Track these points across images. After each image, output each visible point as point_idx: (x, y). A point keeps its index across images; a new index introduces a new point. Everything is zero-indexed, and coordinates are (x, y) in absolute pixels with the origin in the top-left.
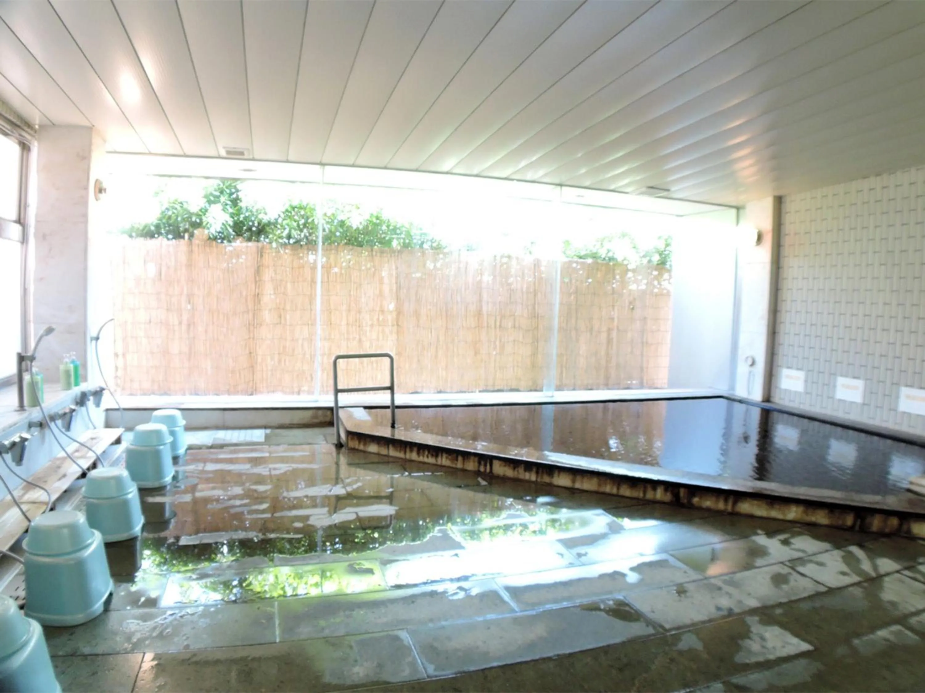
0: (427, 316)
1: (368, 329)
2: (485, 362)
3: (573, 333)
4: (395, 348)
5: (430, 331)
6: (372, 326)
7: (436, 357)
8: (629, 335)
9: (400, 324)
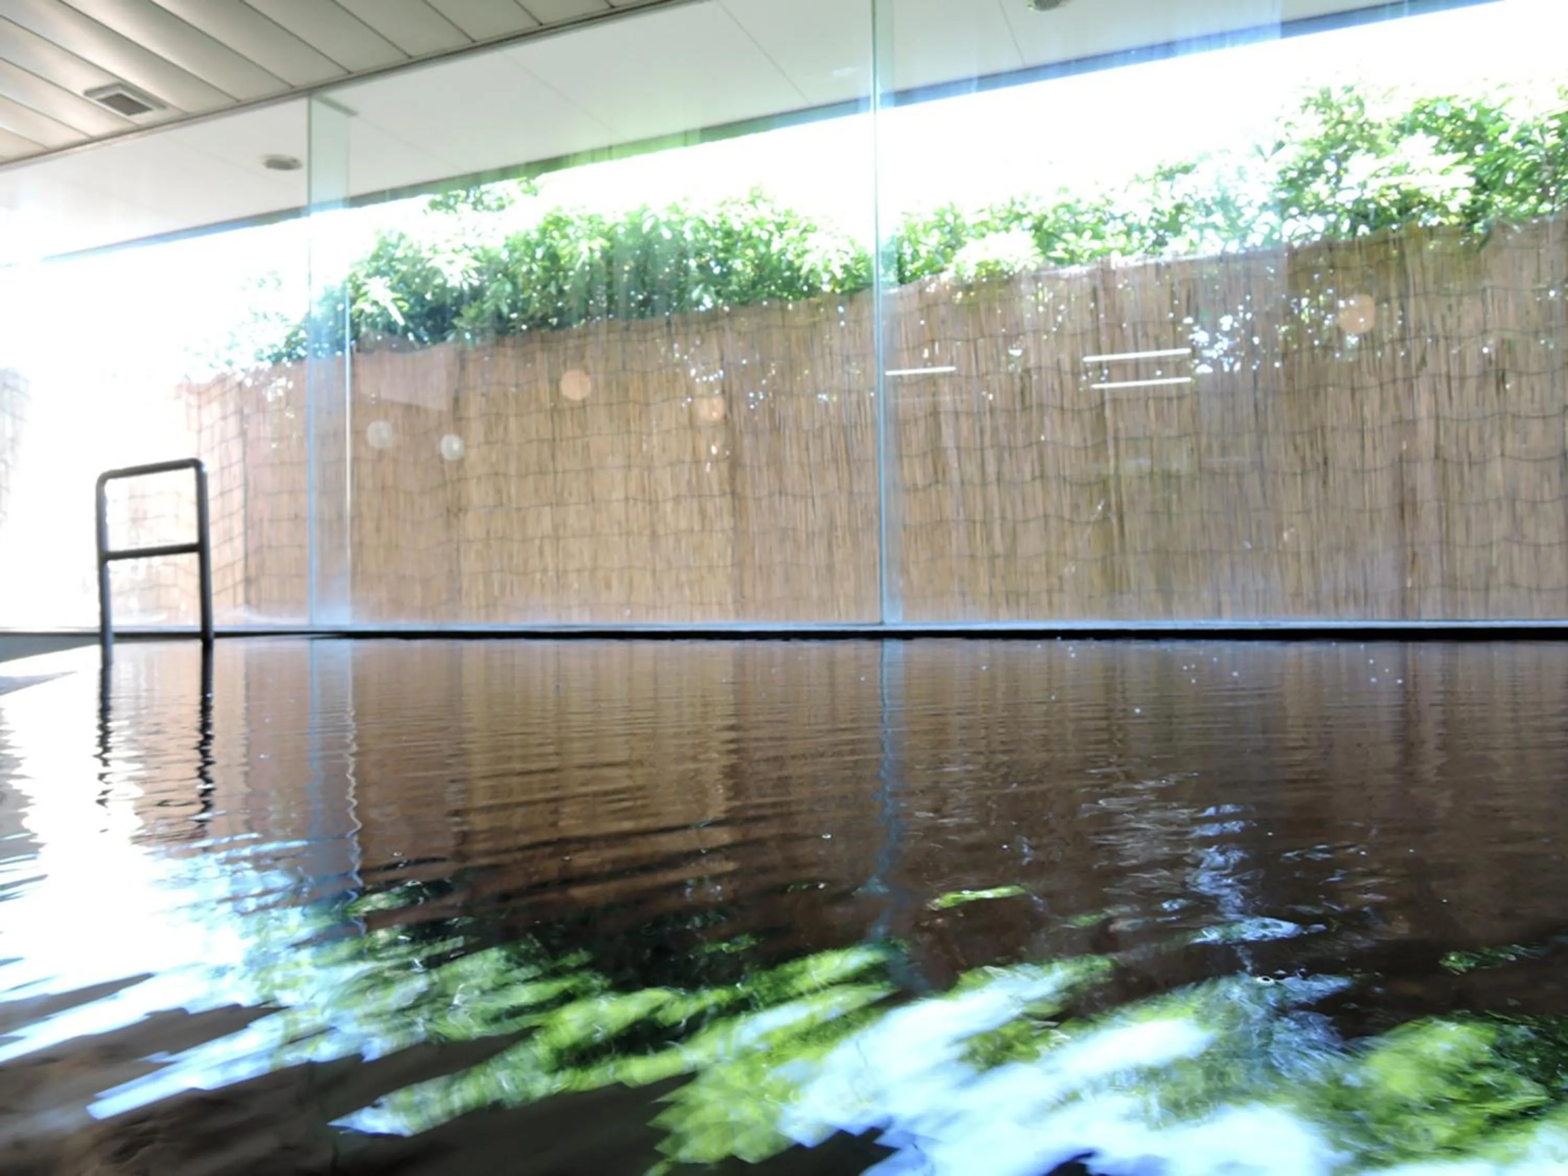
0: (801, 465)
1: (669, 506)
2: (961, 579)
3: (1252, 482)
4: (729, 551)
5: (810, 501)
6: (677, 499)
7: (830, 568)
8: (1497, 472)
9: (739, 490)
